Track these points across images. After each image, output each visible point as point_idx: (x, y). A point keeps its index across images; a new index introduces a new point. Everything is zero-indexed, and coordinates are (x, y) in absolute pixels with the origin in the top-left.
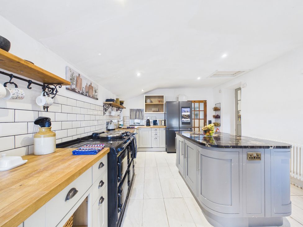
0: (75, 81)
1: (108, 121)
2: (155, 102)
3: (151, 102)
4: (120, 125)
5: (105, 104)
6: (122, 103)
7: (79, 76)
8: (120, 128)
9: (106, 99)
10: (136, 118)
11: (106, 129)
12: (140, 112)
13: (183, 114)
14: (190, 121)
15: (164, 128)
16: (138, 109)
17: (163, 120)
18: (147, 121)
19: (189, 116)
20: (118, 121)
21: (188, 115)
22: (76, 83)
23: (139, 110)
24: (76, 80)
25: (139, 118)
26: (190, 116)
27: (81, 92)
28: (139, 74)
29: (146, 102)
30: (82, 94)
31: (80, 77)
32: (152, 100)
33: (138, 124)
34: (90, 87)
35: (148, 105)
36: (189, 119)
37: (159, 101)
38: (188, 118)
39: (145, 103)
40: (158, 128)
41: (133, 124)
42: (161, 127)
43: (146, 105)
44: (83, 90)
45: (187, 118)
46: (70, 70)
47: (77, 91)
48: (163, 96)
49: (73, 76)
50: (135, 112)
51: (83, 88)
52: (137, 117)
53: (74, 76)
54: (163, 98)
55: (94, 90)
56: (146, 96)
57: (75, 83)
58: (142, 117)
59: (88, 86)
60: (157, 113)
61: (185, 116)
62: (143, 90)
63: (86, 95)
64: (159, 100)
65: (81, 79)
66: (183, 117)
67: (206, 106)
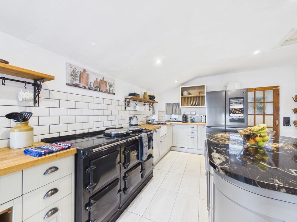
0: (79, 77)
1: (131, 116)
2: (194, 93)
3: (189, 94)
4: (149, 120)
5: (126, 99)
6: (152, 98)
7: (84, 72)
8: (149, 123)
9: (128, 94)
10: (172, 113)
11: (129, 124)
12: (177, 107)
13: (231, 107)
14: (243, 118)
15: (203, 126)
16: (174, 103)
17: (204, 116)
18: (183, 116)
19: (242, 111)
20: (147, 116)
21: (241, 109)
22: (80, 78)
23: (176, 105)
24: (80, 75)
25: (175, 114)
26: (244, 111)
27: (87, 87)
28: (158, 62)
29: (182, 95)
30: (89, 89)
31: (86, 72)
32: (191, 91)
33: (175, 120)
34: (103, 82)
35: (184, 98)
36: (243, 115)
37: (200, 93)
38: (240, 114)
39: (180, 96)
40: (196, 125)
41: (170, 120)
42: (200, 125)
43: (183, 98)
44: (90, 85)
45: (238, 114)
46: (70, 66)
47: (81, 86)
48: (204, 86)
49: (74, 71)
50: (171, 107)
51: (91, 83)
52: (174, 112)
53: (76, 71)
54: (204, 88)
55: (108, 84)
56: (182, 88)
57: (78, 78)
58: (179, 112)
59: (99, 80)
60: (196, 106)
61: (236, 110)
62: (176, 82)
63: (96, 90)
64: (199, 91)
65: (88, 75)
66: (231, 112)
67: (279, 94)
